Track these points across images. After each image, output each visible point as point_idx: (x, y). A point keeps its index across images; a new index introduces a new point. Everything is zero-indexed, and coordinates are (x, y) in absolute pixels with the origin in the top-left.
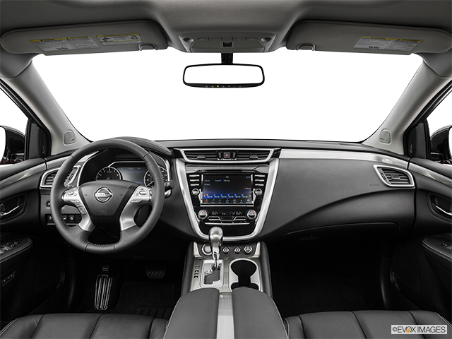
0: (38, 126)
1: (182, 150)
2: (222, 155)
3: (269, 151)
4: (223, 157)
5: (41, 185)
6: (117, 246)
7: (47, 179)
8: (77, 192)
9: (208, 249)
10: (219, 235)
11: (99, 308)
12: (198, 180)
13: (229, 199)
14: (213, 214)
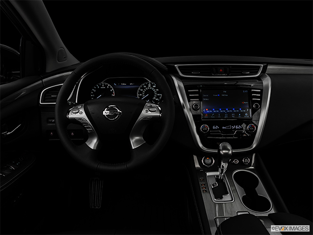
1: (176, 66)
2: (216, 70)
3: (259, 67)
4: (217, 72)
5: (41, 103)
6: (129, 165)
7: (45, 96)
8: (82, 110)
9: (208, 161)
10: (229, 150)
11: (94, 206)
12: (198, 95)
13: (228, 113)
14: (214, 128)
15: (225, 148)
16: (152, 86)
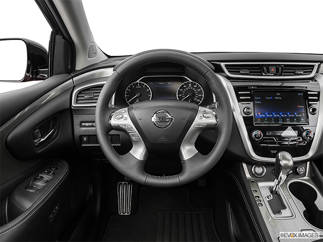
0: (64, 38)
1: (223, 64)
2: (268, 69)
3: (313, 66)
4: (268, 72)
5: (73, 105)
6: (182, 178)
7: (77, 97)
9: (259, 170)
10: (288, 160)
11: (123, 213)
12: (250, 98)
13: (282, 118)
14: (267, 134)
15: (285, 158)
16: (192, 86)
